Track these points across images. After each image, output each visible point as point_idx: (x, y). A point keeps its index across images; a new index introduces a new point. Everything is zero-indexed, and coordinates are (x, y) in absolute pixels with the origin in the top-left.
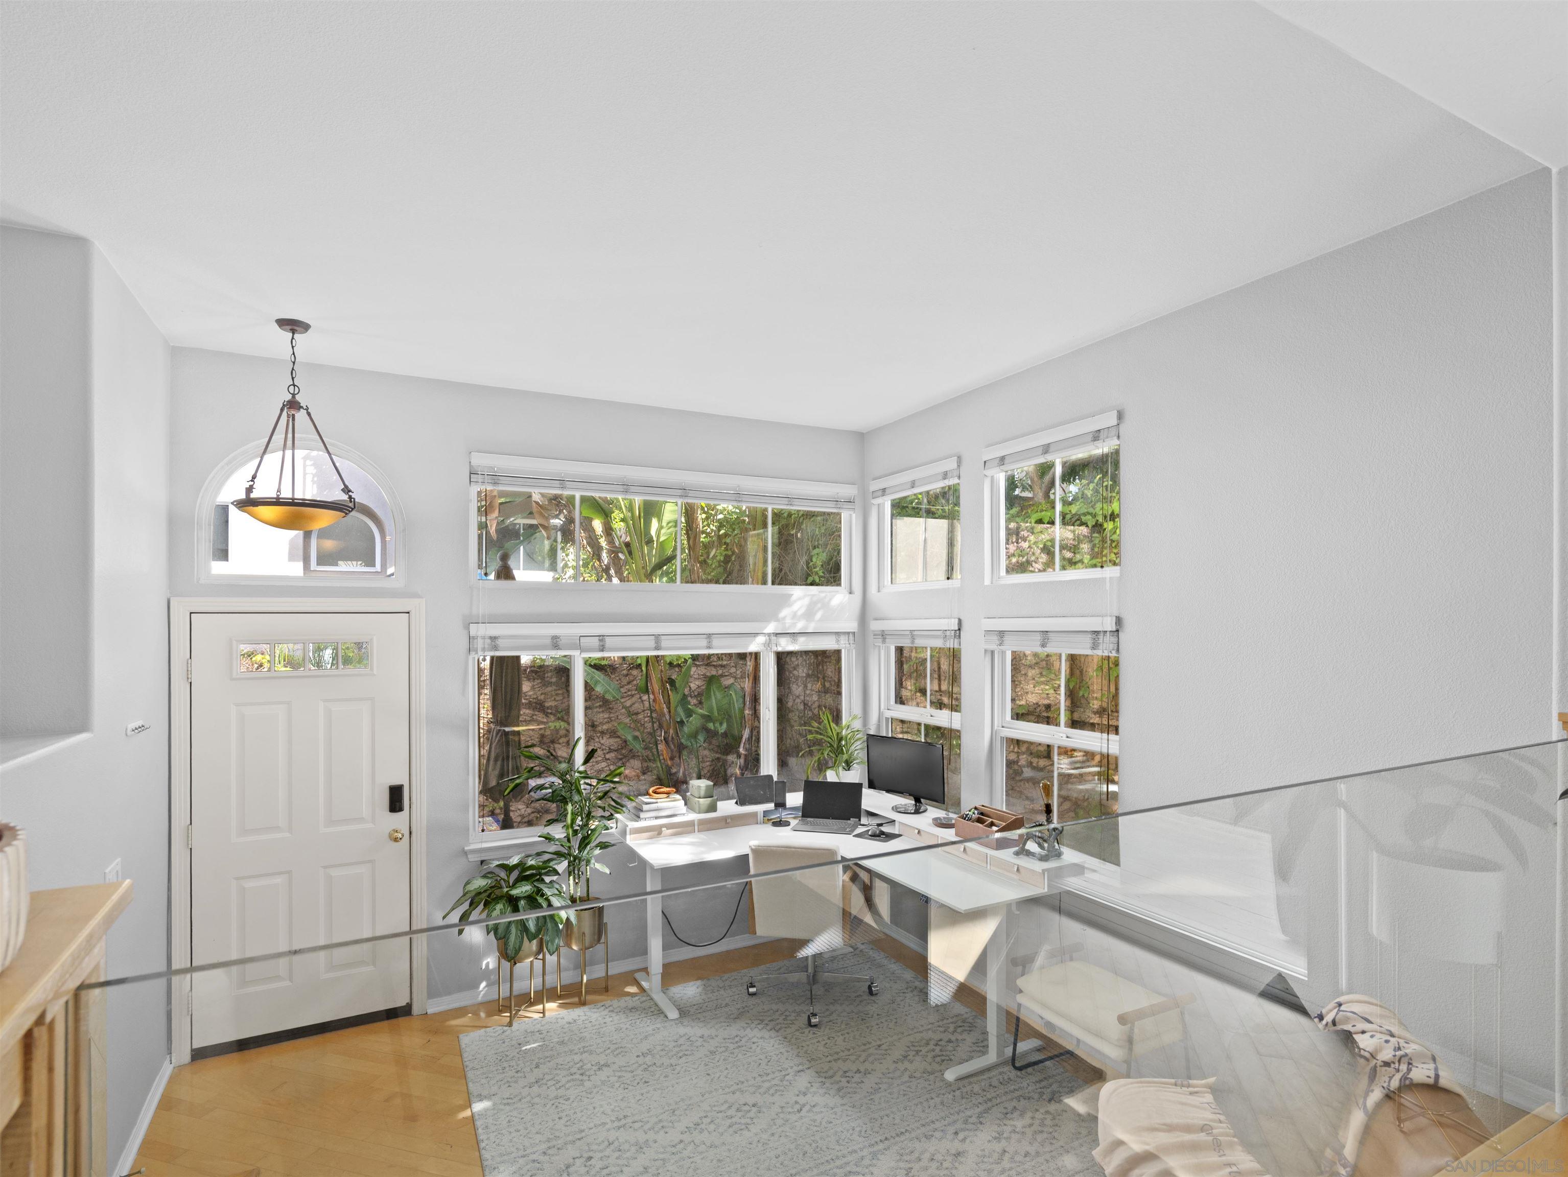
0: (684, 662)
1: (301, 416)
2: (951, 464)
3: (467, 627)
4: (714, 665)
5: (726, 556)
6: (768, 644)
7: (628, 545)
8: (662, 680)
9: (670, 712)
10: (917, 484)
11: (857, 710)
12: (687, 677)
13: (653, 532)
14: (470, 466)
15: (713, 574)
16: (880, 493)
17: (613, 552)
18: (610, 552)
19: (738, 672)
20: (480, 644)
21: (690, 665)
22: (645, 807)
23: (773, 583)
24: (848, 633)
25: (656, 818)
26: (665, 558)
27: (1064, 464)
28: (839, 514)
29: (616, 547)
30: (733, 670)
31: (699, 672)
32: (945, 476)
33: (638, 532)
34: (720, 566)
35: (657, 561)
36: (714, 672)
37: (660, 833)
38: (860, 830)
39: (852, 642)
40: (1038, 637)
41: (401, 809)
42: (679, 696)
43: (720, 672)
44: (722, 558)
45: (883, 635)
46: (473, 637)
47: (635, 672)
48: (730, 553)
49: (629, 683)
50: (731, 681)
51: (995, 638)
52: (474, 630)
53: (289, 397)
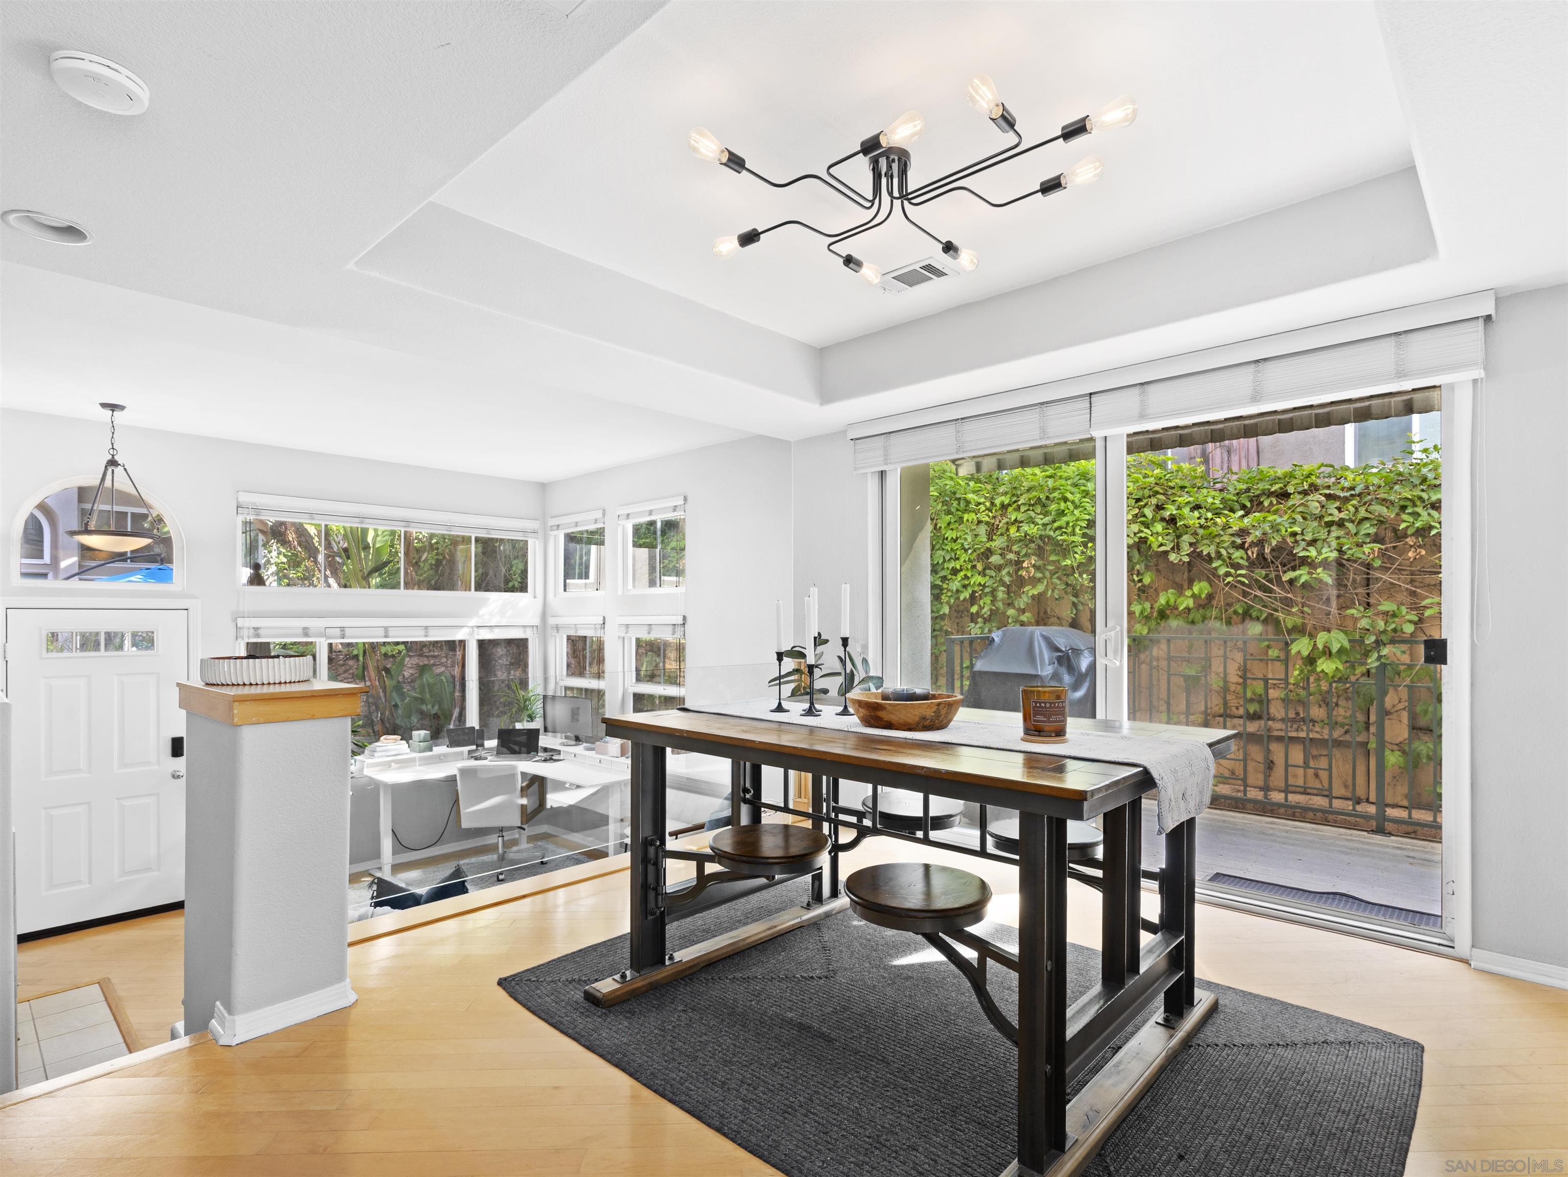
0: (398, 653)
1: (119, 471)
2: (599, 515)
3: (235, 620)
4: (426, 656)
5: (437, 560)
6: (472, 634)
7: (346, 550)
8: (378, 668)
9: (385, 696)
10: (579, 524)
11: (540, 681)
12: (401, 664)
13: (370, 540)
14: (238, 502)
15: (424, 576)
16: (555, 528)
17: (329, 556)
18: (327, 556)
19: (449, 662)
20: (245, 633)
21: (404, 655)
22: (378, 749)
23: (476, 590)
24: (533, 626)
25: (387, 756)
26: (380, 563)
27: (662, 522)
28: (527, 541)
29: (334, 552)
30: (444, 660)
31: (413, 662)
32: (596, 521)
33: (356, 540)
34: (432, 569)
35: (373, 566)
36: (426, 662)
37: (390, 766)
38: (538, 758)
39: (535, 632)
40: (646, 628)
41: (182, 755)
42: (394, 683)
43: (432, 662)
44: (434, 562)
45: (557, 628)
46: (240, 628)
47: (351, 662)
48: (441, 557)
49: (345, 672)
50: (443, 669)
51: (624, 628)
52: (240, 622)
53: (110, 457)
